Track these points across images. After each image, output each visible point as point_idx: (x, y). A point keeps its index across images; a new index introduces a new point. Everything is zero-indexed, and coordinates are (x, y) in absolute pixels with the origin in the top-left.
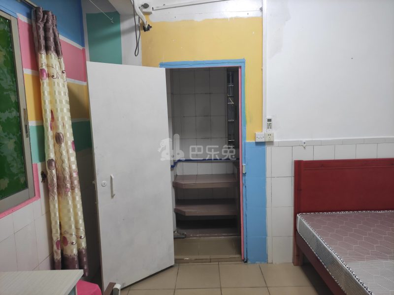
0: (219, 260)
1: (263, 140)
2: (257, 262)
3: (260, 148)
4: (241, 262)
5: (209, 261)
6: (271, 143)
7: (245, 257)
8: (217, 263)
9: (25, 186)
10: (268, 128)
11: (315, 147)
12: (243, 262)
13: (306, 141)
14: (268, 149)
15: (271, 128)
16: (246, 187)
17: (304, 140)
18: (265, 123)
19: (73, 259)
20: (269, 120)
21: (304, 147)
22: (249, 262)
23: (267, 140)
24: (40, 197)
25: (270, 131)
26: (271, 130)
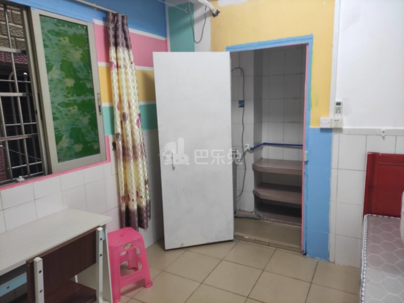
0: (277, 247)
1: (328, 126)
2: (317, 258)
3: (326, 135)
4: (299, 254)
5: (268, 244)
6: (339, 130)
7: (305, 249)
8: (275, 248)
9: (98, 151)
10: (336, 113)
11: (398, 137)
12: (302, 254)
13: (387, 130)
14: (335, 136)
15: (340, 113)
16: (307, 176)
17: (383, 128)
18: (333, 106)
19: (134, 212)
20: (338, 104)
21: (383, 138)
22: (307, 255)
23: (333, 126)
24: (110, 160)
25: (338, 117)
26: (339, 115)
